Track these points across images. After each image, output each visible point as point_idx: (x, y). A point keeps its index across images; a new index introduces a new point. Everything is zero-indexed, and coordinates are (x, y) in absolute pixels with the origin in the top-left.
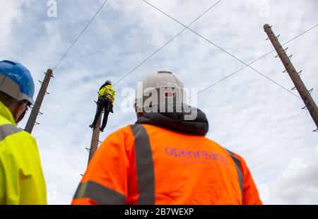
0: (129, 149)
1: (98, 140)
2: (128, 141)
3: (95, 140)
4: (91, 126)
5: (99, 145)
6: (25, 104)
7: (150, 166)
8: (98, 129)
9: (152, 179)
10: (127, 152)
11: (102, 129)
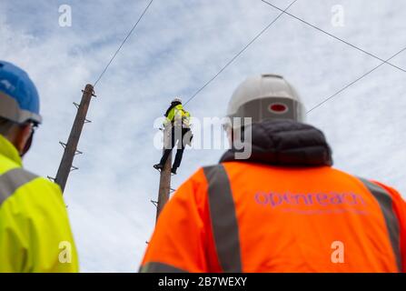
0: (202, 205)
1: (169, 188)
2: (199, 194)
3: (164, 187)
4: (157, 167)
5: (171, 195)
6: (32, 124)
7: (233, 227)
8: (168, 171)
9: (237, 246)
10: (199, 210)
11: (174, 170)
